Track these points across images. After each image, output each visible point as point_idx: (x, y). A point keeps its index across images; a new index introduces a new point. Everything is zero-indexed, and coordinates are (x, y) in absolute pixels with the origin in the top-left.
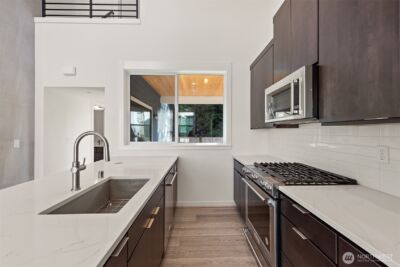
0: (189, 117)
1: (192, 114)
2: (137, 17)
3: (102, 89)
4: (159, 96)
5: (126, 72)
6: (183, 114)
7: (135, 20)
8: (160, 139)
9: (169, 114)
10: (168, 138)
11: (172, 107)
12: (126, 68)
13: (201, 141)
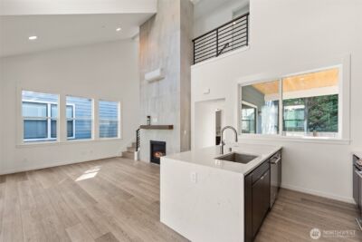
0: (298, 110)
1: (303, 107)
2: (247, 44)
3: (224, 99)
4: (263, 95)
5: (239, 85)
6: (290, 108)
7: (246, 47)
8: (264, 132)
9: (273, 109)
10: (272, 131)
11: (276, 103)
12: (240, 82)
13: (314, 135)
